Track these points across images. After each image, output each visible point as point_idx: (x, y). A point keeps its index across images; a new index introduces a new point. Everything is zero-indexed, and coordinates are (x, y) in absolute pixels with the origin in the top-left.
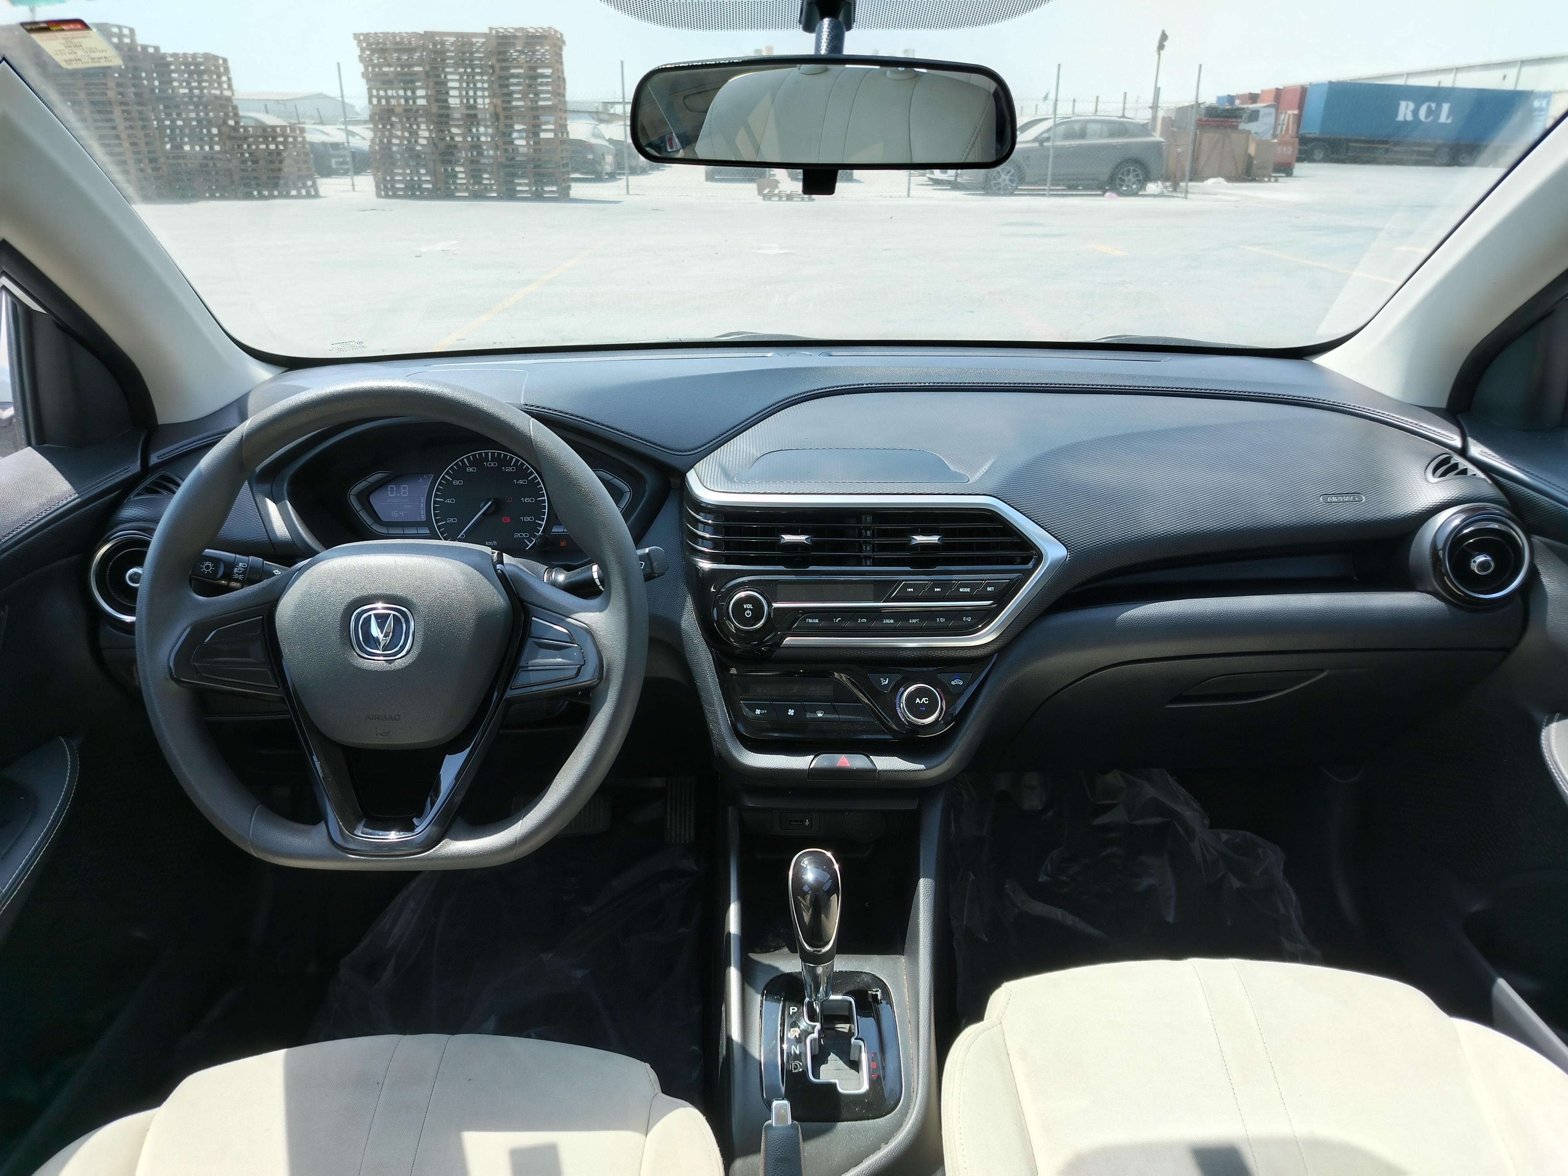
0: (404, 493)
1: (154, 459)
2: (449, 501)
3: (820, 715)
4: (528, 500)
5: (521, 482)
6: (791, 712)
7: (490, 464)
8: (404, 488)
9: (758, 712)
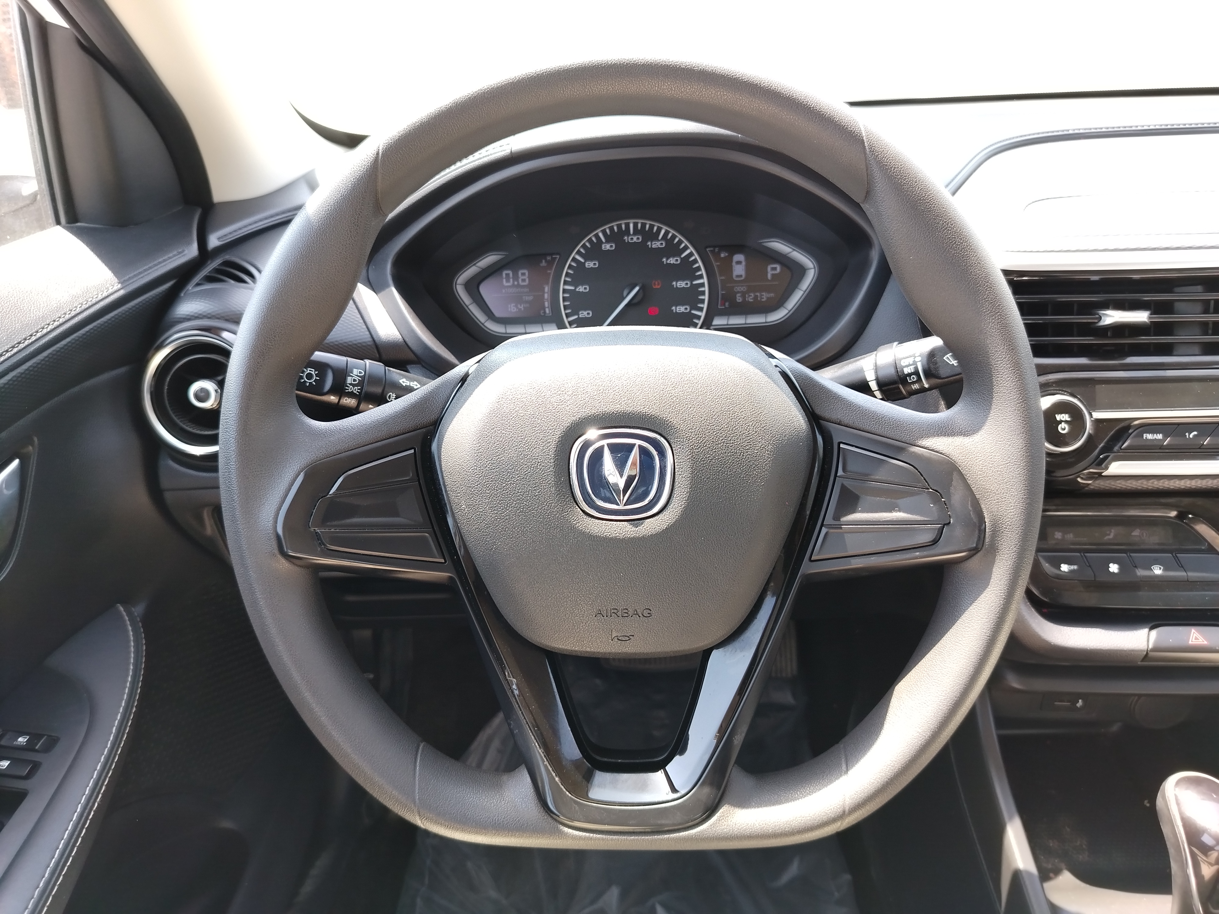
0: (524, 280)
1: (214, 241)
2: (581, 289)
3: (1158, 571)
4: (681, 284)
5: (672, 261)
6: (1114, 568)
7: (632, 239)
8: (523, 274)
9: (1065, 568)
